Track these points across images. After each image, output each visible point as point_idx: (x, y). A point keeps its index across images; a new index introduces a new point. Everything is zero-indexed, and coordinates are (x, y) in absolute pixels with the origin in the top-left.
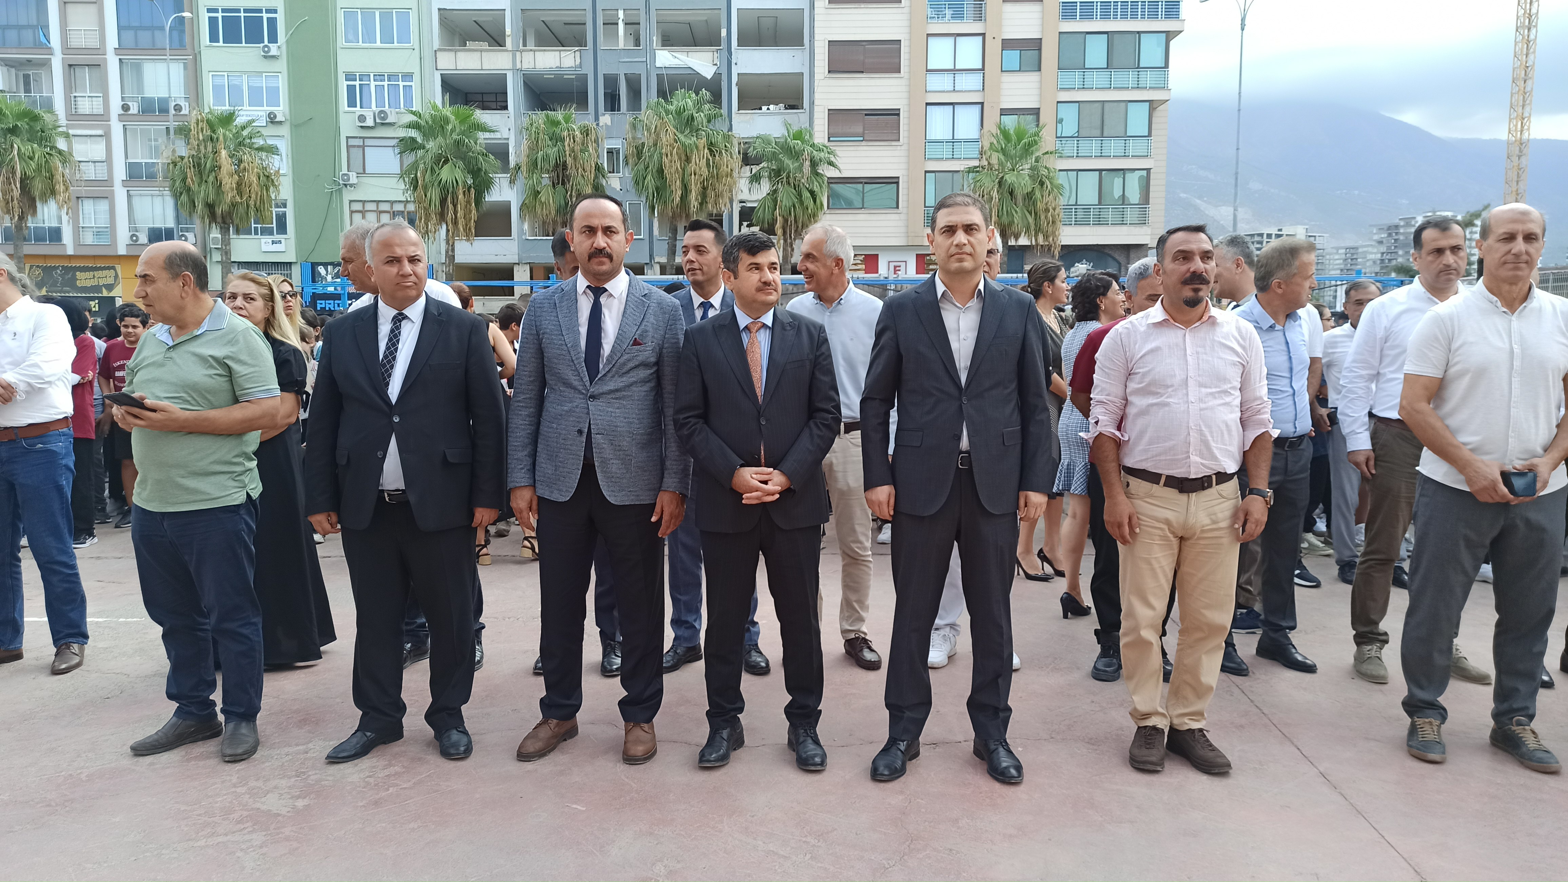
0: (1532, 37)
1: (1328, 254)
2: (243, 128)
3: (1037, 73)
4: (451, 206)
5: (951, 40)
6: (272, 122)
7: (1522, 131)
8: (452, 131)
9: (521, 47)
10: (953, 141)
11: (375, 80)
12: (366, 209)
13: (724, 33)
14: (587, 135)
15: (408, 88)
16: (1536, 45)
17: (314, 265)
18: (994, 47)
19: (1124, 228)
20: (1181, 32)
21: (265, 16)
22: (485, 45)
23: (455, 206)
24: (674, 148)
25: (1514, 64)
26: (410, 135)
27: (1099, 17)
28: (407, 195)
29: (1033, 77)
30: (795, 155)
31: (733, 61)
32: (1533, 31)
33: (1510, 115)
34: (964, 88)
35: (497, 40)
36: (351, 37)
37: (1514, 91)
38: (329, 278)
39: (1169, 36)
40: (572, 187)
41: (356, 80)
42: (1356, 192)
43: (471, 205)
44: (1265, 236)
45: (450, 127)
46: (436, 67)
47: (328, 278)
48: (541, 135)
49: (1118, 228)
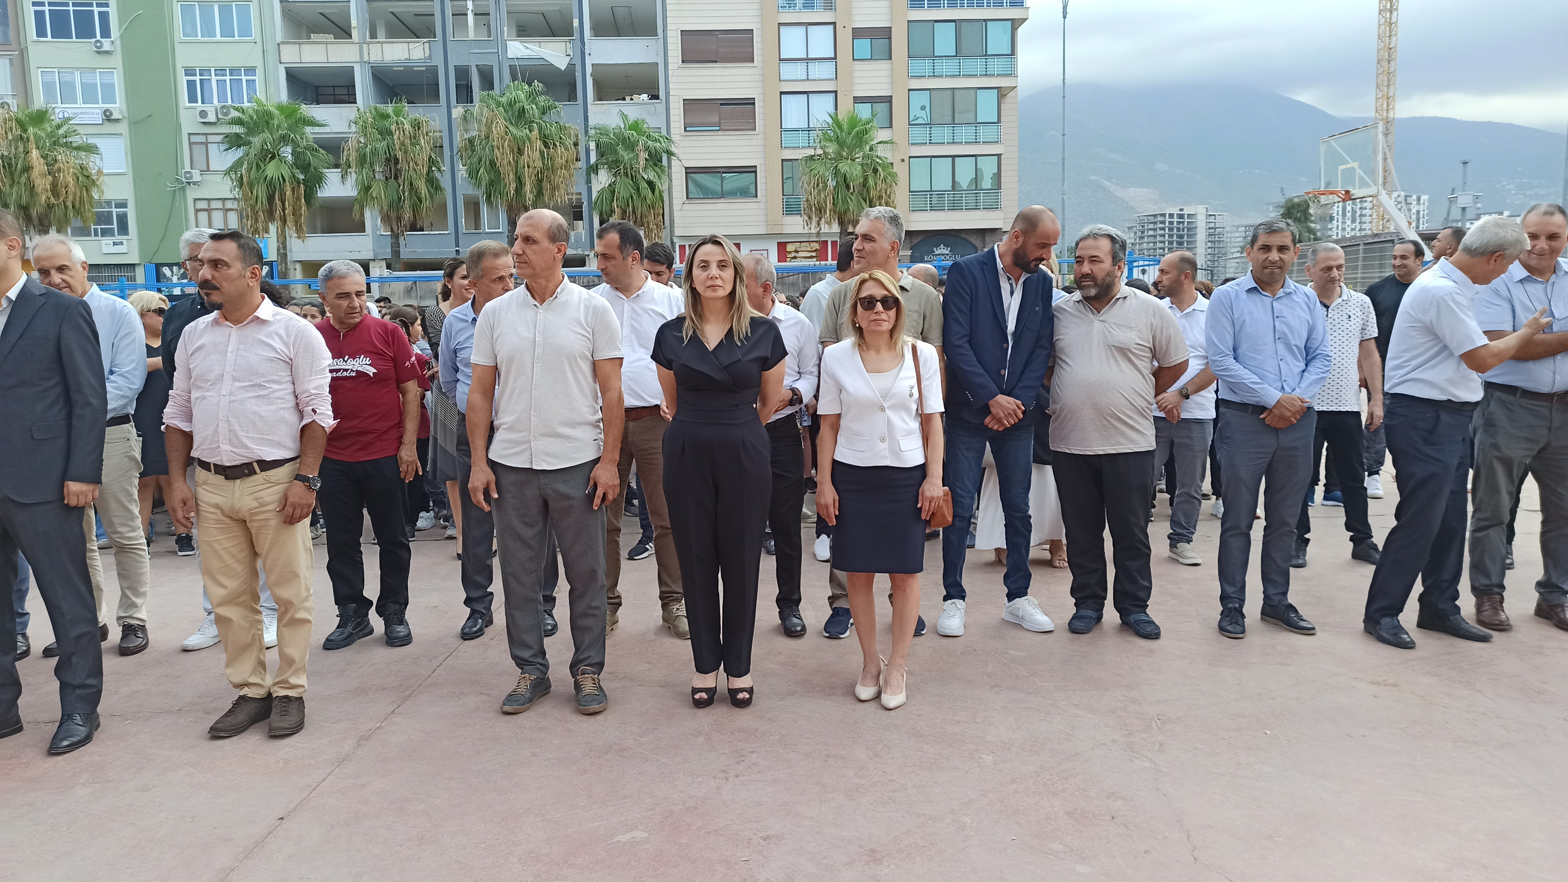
0: (1394, 20)
1: (1228, 232)
2: (59, 127)
3: (889, 62)
4: (279, 203)
5: (802, 29)
6: (108, 120)
7: (1388, 110)
8: (279, 126)
9: (368, 39)
10: (809, 130)
11: (216, 75)
12: (212, 207)
13: (576, 23)
14: (419, 129)
15: (251, 82)
16: (1397, 27)
17: (158, 267)
18: (845, 36)
19: (978, 212)
20: (1026, 19)
21: (96, 10)
22: (330, 38)
23: (283, 203)
24: (505, 141)
25: (1378, 46)
26: (234, 131)
27: (946, 5)
28: (235, 192)
29: (884, 65)
30: (630, 146)
31: (587, 51)
32: (1395, 14)
33: (1377, 95)
34: (817, 77)
35: (343, 31)
36: (189, 31)
37: (1379, 72)
38: (175, 279)
39: (1015, 24)
40: (404, 181)
41: (196, 75)
42: (1258, 171)
43: (300, 201)
44: (1167, 216)
45: (276, 122)
46: (280, 60)
47: (173, 279)
48: (369, 129)
49: (972, 213)
